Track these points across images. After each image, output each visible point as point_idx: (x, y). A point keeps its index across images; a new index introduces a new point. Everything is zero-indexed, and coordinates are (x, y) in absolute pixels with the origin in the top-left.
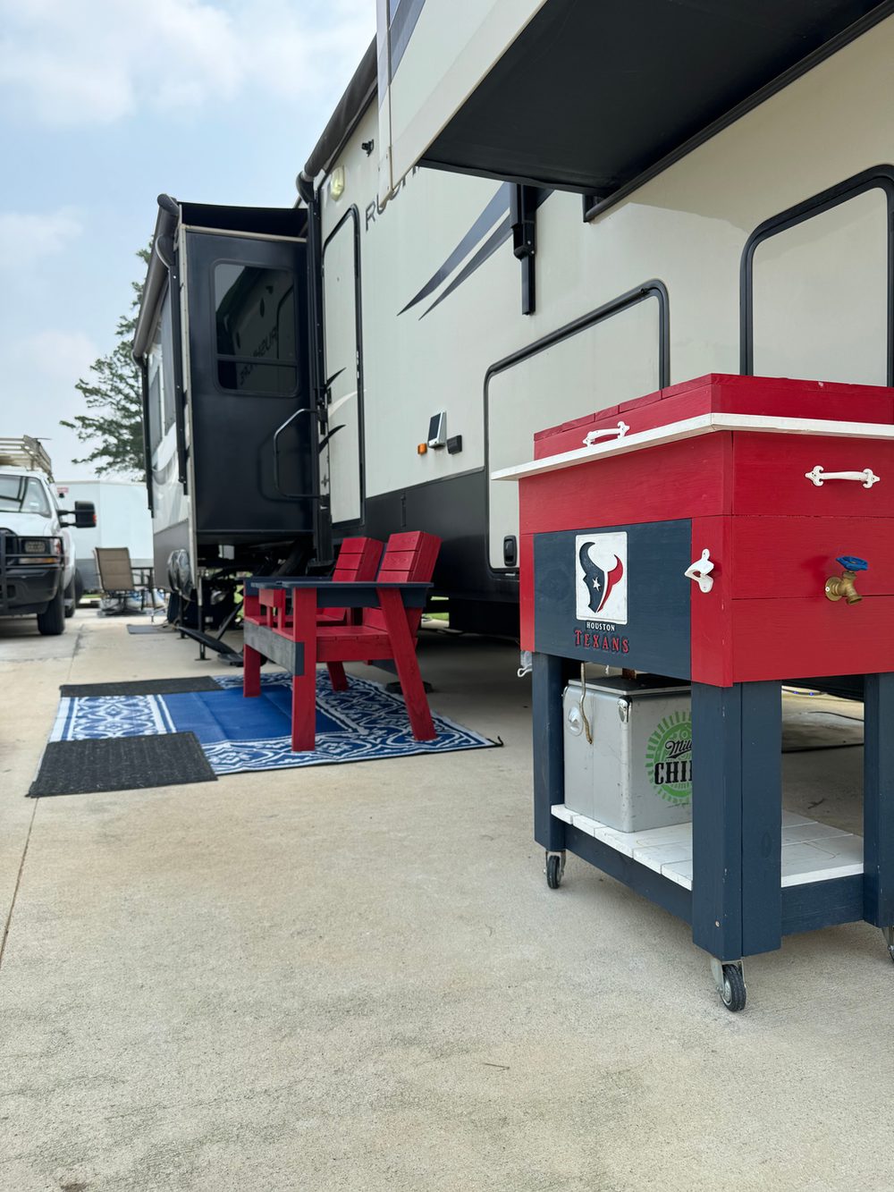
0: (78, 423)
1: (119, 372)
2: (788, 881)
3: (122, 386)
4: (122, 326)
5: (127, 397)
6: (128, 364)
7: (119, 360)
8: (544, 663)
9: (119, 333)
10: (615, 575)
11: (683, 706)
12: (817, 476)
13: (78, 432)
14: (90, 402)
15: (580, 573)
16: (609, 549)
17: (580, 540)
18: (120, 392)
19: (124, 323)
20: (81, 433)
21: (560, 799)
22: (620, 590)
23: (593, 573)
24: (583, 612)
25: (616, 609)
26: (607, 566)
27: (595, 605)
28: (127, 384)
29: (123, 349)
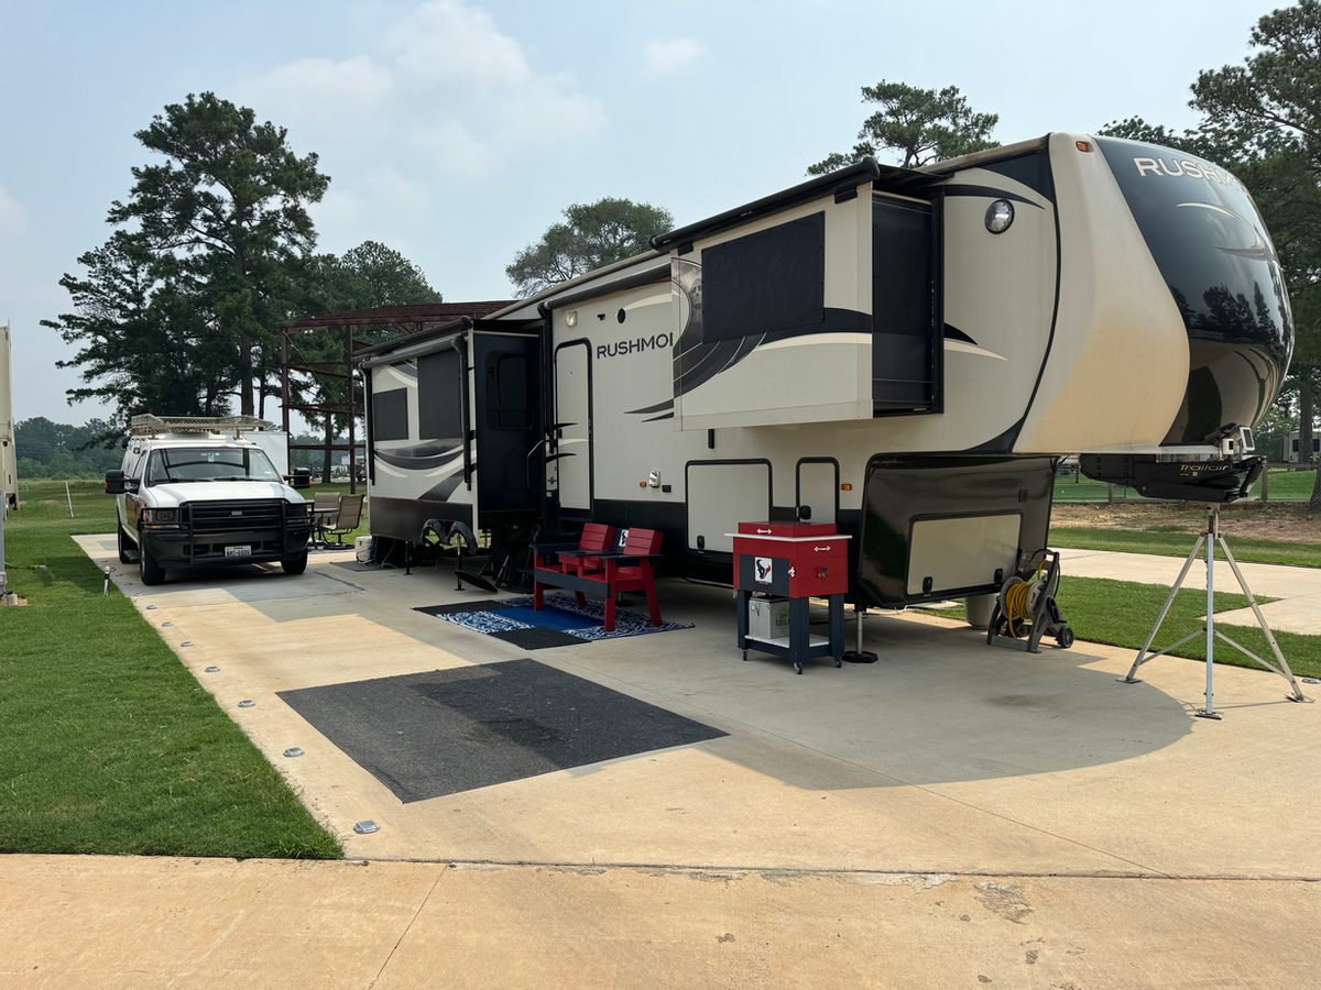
0: (63, 323)
1: (114, 266)
2: (811, 645)
3: (117, 282)
4: (114, 212)
5: (123, 293)
6: (125, 258)
7: (112, 253)
8: (743, 593)
9: (110, 220)
10: (768, 570)
11: (787, 604)
12: (816, 549)
13: (63, 332)
14: (78, 298)
15: (757, 568)
16: (766, 563)
17: (757, 559)
18: (115, 288)
19: (117, 208)
20: (67, 332)
21: (748, 634)
22: (770, 574)
23: (761, 568)
24: (758, 578)
25: (768, 578)
26: (766, 567)
27: (762, 577)
28: (123, 279)
29: (117, 240)
